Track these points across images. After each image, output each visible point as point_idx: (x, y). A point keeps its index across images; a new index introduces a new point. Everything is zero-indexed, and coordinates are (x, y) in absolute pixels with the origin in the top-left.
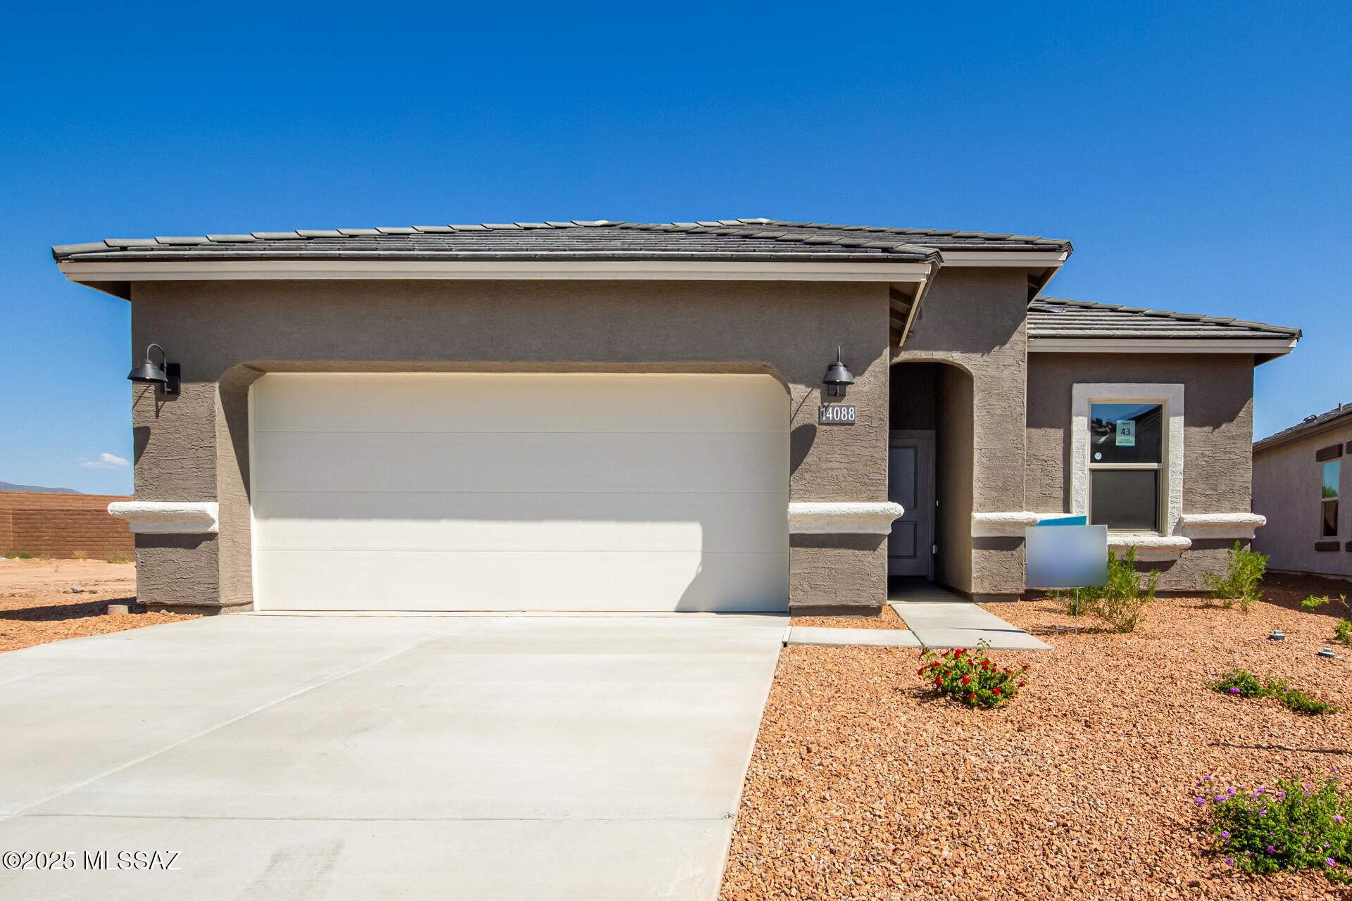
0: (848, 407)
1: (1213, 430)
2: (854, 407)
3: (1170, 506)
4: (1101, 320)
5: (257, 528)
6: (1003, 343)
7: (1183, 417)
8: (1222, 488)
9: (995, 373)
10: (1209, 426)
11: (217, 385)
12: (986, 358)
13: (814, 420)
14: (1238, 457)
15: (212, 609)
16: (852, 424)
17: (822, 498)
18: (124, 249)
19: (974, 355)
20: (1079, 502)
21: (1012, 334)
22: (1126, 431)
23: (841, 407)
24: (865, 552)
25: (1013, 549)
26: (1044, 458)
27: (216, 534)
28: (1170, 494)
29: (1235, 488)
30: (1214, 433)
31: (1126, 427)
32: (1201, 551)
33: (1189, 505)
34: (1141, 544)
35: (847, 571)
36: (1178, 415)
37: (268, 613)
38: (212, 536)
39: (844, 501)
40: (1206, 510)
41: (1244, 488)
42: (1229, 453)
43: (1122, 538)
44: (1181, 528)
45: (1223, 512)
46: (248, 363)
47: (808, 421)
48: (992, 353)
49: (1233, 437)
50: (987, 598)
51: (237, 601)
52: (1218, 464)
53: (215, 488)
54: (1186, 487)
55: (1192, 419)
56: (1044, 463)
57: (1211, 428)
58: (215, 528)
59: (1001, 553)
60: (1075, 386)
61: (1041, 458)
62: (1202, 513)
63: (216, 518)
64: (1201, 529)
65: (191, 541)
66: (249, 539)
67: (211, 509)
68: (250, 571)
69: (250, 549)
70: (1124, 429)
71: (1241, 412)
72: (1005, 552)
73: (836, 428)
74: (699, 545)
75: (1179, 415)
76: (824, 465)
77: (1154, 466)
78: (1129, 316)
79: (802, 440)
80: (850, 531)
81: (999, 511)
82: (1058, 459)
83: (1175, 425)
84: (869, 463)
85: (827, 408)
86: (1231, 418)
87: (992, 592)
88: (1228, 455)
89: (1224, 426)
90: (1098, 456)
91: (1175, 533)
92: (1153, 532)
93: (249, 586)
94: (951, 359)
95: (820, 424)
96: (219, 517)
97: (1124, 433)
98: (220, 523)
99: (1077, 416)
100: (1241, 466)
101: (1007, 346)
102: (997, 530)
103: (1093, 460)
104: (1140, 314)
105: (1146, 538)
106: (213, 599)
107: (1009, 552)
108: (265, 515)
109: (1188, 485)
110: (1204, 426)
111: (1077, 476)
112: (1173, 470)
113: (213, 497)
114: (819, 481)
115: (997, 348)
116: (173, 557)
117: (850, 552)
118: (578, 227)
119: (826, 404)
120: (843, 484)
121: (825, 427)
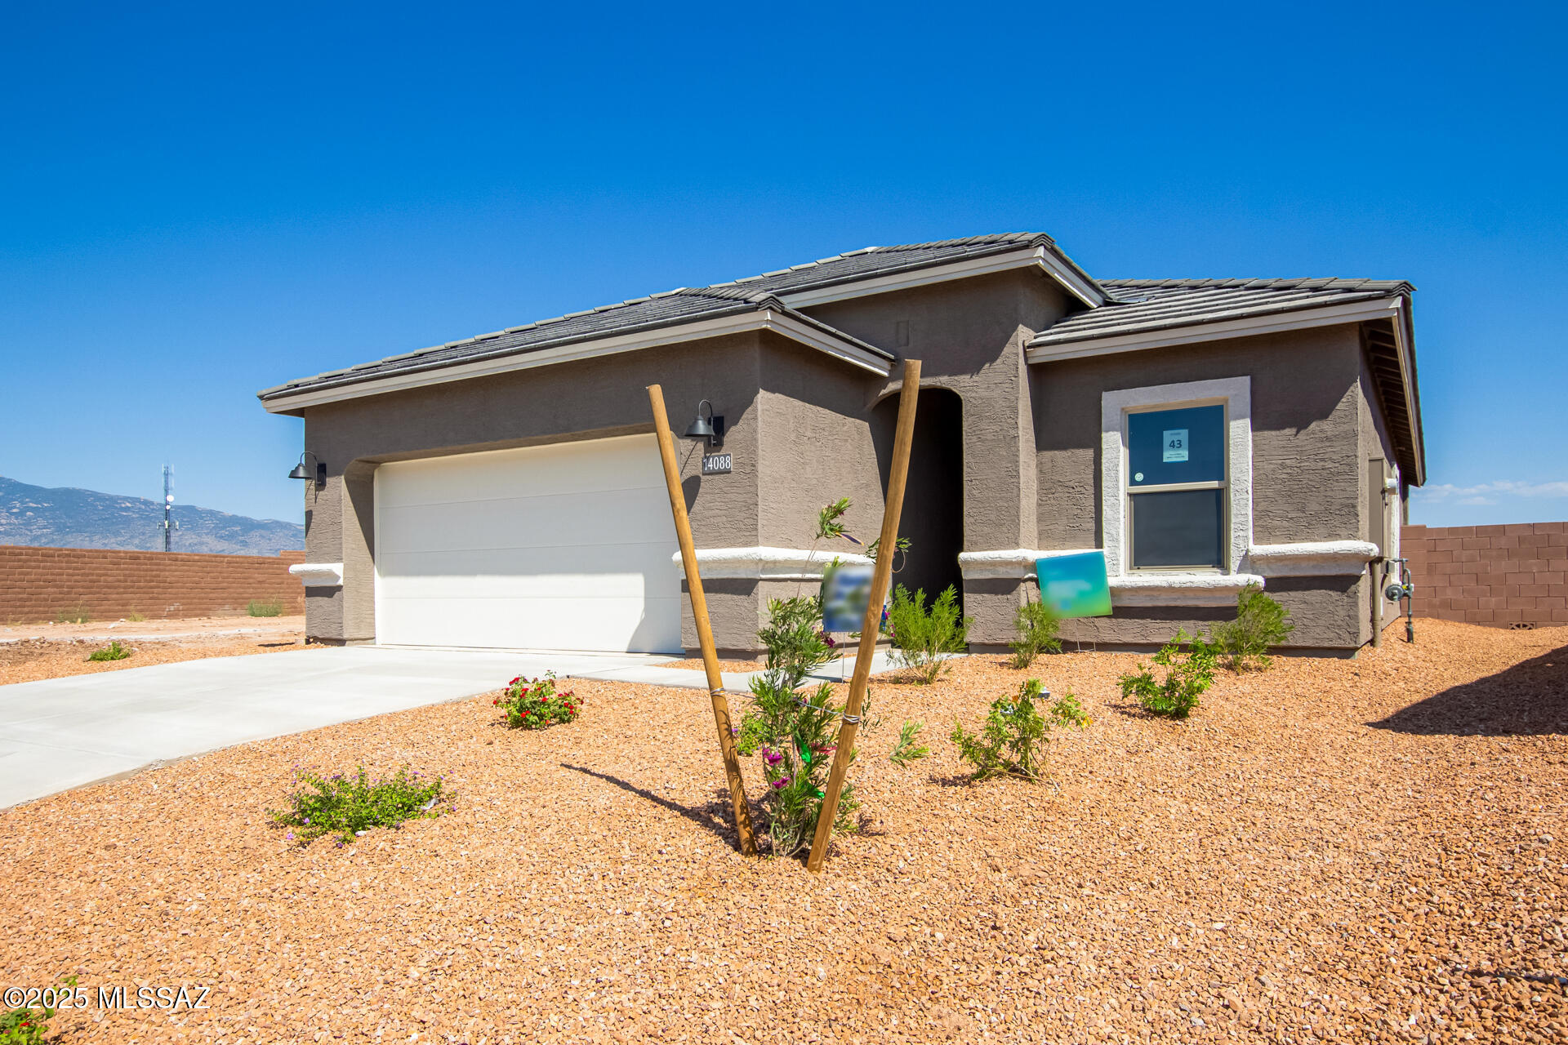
0: (725, 456)
1: (1298, 432)
2: (730, 455)
3: (1233, 534)
4: (1170, 307)
5: (380, 583)
6: (993, 359)
7: (1248, 421)
8: (1313, 507)
9: (985, 394)
10: (1290, 427)
11: (343, 477)
12: (975, 378)
13: (698, 472)
14: (1337, 465)
15: (341, 642)
16: (729, 472)
17: (707, 545)
18: (297, 386)
19: (962, 377)
20: (1112, 535)
21: (1004, 346)
22: (1176, 443)
23: (719, 457)
24: (742, 597)
25: (1009, 592)
26: (1071, 484)
27: (342, 587)
28: (1233, 520)
29: (1333, 507)
30: (1299, 436)
31: (1175, 438)
32: (1284, 594)
33: (1263, 533)
34: (1188, 585)
35: (727, 615)
36: (1241, 417)
37: (388, 646)
38: (339, 588)
39: (723, 547)
40: (1291, 538)
41: (1347, 506)
42: (1323, 460)
43: (1165, 578)
44: (1249, 563)
45: (1315, 541)
46: (364, 457)
47: (694, 473)
48: (982, 371)
49: (1328, 439)
50: (984, 648)
51: (360, 636)
52: (1307, 476)
53: (341, 553)
54: (1260, 508)
55: (1261, 421)
56: (1071, 490)
57: (1294, 431)
58: (340, 582)
59: (996, 597)
60: (1105, 395)
61: (1068, 484)
62: (1283, 543)
63: (342, 576)
64: (1279, 564)
65: (330, 591)
66: (373, 589)
67: (338, 568)
68: (373, 614)
69: (374, 598)
70: (1173, 442)
71: (1340, 404)
72: (1000, 596)
73: (717, 477)
74: (641, 592)
75: (1243, 417)
76: (706, 513)
77: (1214, 484)
78: (1227, 293)
79: (691, 488)
80: (725, 577)
81: (992, 549)
82: (1088, 484)
83: (1238, 430)
84: (744, 509)
85: (708, 458)
86: (1324, 415)
87: (986, 641)
88: (1322, 463)
89: (1313, 426)
90: (1139, 477)
91: (1240, 570)
92: (1215, 570)
93: (372, 625)
94: (939, 384)
95: (703, 474)
96: (344, 573)
97: (1173, 446)
98: (345, 578)
99: (1107, 431)
100: (1343, 477)
101: (999, 361)
102: (989, 570)
103: (1133, 482)
104: (1241, 288)
105: (1204, 577)
106: (340, 635)
107: (1005, 597)
108: (388, 572)
109: (1263, 506)
110: (1284, 428)
111: (1109, 503)
112: (1237, 488)
113: (340, 560)
114: (704, 529)
115: (987, 365)
116: (322, 603)
117: (729, 596)
118: (653, 299)
119: (708, 455)
120: (723, 531)
121: (707, 477)
